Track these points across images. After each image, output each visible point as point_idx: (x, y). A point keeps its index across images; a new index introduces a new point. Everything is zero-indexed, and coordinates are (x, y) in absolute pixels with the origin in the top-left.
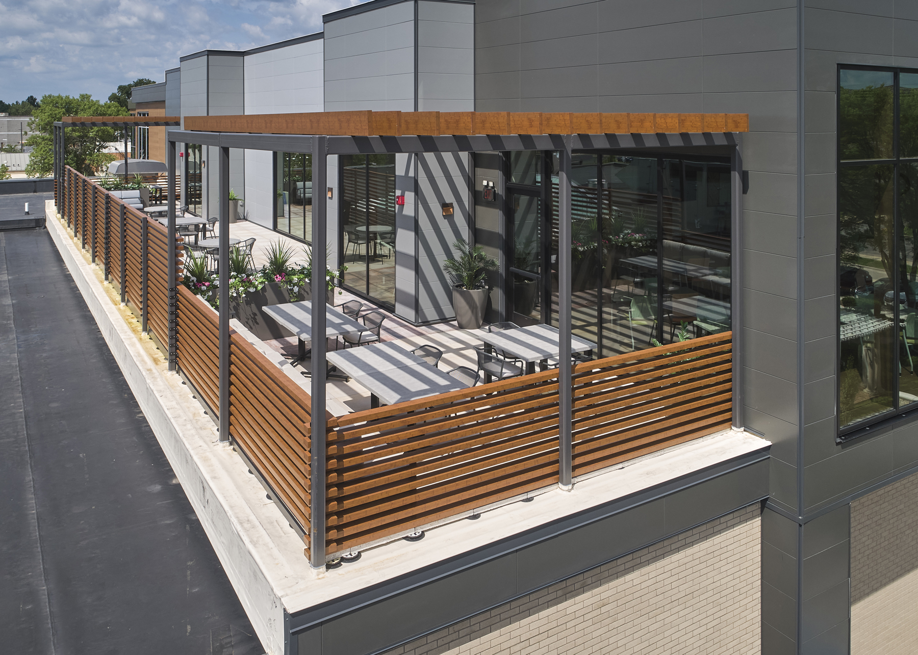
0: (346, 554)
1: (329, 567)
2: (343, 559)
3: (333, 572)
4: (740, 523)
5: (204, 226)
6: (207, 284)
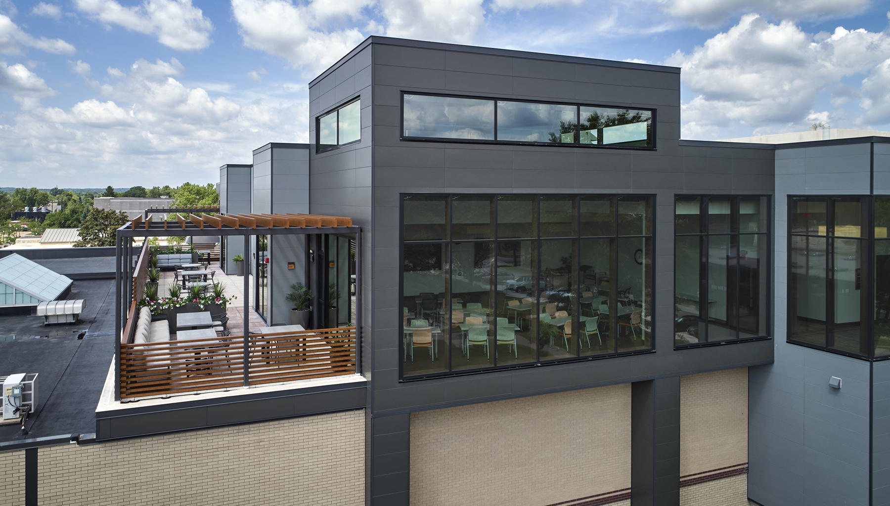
0: (132, 400)
1: (122, 402)
3: (123, 404)
5: (205, 276)
6: (154, 302)
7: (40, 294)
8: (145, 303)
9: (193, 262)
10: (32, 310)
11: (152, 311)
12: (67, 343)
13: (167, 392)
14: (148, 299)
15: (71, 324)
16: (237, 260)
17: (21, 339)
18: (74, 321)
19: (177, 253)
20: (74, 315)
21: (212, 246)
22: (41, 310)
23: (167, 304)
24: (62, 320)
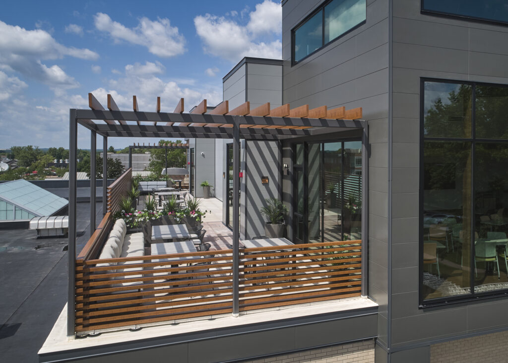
0: (91, 333)
1: (77, 337)
2: (89, 335)
3: (78, 340)
4: (358, 350)
5: (178, 196)
6: (130, 214)
7: (37, 211)
8: (121, 215)
9: (167, 186)
10: (26, 225)
11: (127, 224)
12: (51, 254)
13: (137, 322)
14: (123, 211)
15: (60, 237)
16: (203, 185)
17: (11, 250)
18: (63, 234)
19: (155, 181)
20: (63, 229)
21: (182, 177)
22: (34, 224)
23: (142, 216)
24: (52, 234)
